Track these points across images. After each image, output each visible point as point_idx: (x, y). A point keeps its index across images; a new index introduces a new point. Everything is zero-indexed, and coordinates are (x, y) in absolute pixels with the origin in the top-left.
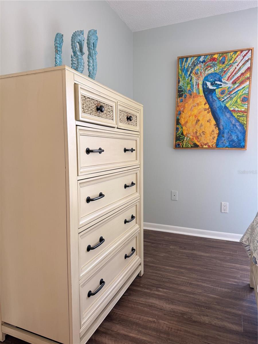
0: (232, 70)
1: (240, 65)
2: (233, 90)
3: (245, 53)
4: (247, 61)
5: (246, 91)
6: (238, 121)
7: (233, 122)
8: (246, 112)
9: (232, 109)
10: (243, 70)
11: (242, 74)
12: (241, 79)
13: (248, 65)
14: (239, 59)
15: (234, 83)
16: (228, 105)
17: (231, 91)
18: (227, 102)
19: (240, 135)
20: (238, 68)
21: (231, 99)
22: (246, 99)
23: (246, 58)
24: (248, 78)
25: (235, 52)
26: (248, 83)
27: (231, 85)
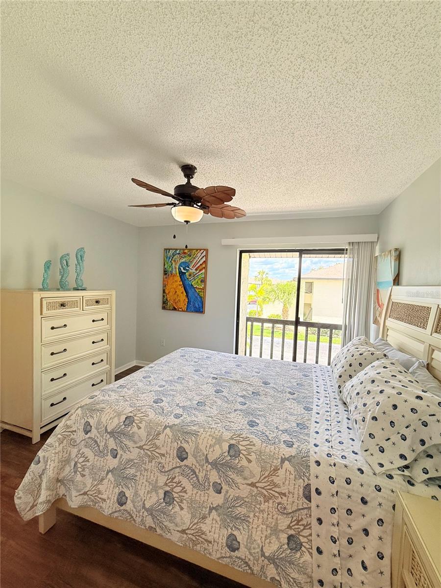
0: (195, 261)
1: (200, 259)
2: (196, 274)
3: (202, 251)
4: (203, 257)
5: (203, 276)
6: (199, 294)
7: (196, 295)
8: (204, 289)
9: (195, 287)
10: (201, 262)
11: (201, 265)
12: (200, 268)
13: (204, 259)
14: (199, 254)
15: (196, 270)
16: (193, 284)
17: (195, 275)
18: (193, 281)
19: (200, 304)
20: (198, 260)
21: (195, 280)
22: (203, 281)
23: (203, 255)
24: (204, 268)
25: (197, 250)
26: (204, 271)
27: (195, 271)
